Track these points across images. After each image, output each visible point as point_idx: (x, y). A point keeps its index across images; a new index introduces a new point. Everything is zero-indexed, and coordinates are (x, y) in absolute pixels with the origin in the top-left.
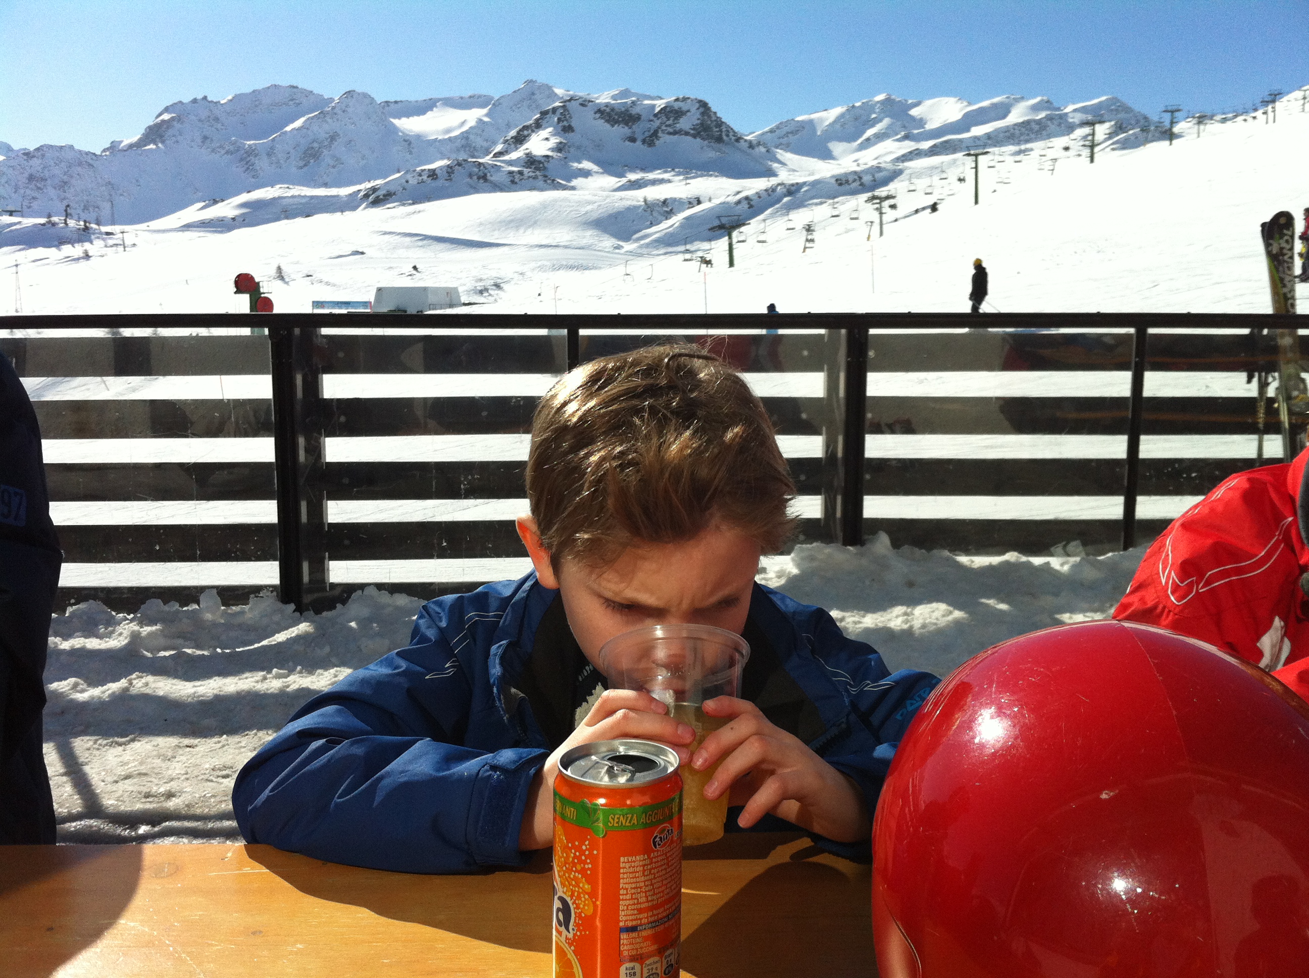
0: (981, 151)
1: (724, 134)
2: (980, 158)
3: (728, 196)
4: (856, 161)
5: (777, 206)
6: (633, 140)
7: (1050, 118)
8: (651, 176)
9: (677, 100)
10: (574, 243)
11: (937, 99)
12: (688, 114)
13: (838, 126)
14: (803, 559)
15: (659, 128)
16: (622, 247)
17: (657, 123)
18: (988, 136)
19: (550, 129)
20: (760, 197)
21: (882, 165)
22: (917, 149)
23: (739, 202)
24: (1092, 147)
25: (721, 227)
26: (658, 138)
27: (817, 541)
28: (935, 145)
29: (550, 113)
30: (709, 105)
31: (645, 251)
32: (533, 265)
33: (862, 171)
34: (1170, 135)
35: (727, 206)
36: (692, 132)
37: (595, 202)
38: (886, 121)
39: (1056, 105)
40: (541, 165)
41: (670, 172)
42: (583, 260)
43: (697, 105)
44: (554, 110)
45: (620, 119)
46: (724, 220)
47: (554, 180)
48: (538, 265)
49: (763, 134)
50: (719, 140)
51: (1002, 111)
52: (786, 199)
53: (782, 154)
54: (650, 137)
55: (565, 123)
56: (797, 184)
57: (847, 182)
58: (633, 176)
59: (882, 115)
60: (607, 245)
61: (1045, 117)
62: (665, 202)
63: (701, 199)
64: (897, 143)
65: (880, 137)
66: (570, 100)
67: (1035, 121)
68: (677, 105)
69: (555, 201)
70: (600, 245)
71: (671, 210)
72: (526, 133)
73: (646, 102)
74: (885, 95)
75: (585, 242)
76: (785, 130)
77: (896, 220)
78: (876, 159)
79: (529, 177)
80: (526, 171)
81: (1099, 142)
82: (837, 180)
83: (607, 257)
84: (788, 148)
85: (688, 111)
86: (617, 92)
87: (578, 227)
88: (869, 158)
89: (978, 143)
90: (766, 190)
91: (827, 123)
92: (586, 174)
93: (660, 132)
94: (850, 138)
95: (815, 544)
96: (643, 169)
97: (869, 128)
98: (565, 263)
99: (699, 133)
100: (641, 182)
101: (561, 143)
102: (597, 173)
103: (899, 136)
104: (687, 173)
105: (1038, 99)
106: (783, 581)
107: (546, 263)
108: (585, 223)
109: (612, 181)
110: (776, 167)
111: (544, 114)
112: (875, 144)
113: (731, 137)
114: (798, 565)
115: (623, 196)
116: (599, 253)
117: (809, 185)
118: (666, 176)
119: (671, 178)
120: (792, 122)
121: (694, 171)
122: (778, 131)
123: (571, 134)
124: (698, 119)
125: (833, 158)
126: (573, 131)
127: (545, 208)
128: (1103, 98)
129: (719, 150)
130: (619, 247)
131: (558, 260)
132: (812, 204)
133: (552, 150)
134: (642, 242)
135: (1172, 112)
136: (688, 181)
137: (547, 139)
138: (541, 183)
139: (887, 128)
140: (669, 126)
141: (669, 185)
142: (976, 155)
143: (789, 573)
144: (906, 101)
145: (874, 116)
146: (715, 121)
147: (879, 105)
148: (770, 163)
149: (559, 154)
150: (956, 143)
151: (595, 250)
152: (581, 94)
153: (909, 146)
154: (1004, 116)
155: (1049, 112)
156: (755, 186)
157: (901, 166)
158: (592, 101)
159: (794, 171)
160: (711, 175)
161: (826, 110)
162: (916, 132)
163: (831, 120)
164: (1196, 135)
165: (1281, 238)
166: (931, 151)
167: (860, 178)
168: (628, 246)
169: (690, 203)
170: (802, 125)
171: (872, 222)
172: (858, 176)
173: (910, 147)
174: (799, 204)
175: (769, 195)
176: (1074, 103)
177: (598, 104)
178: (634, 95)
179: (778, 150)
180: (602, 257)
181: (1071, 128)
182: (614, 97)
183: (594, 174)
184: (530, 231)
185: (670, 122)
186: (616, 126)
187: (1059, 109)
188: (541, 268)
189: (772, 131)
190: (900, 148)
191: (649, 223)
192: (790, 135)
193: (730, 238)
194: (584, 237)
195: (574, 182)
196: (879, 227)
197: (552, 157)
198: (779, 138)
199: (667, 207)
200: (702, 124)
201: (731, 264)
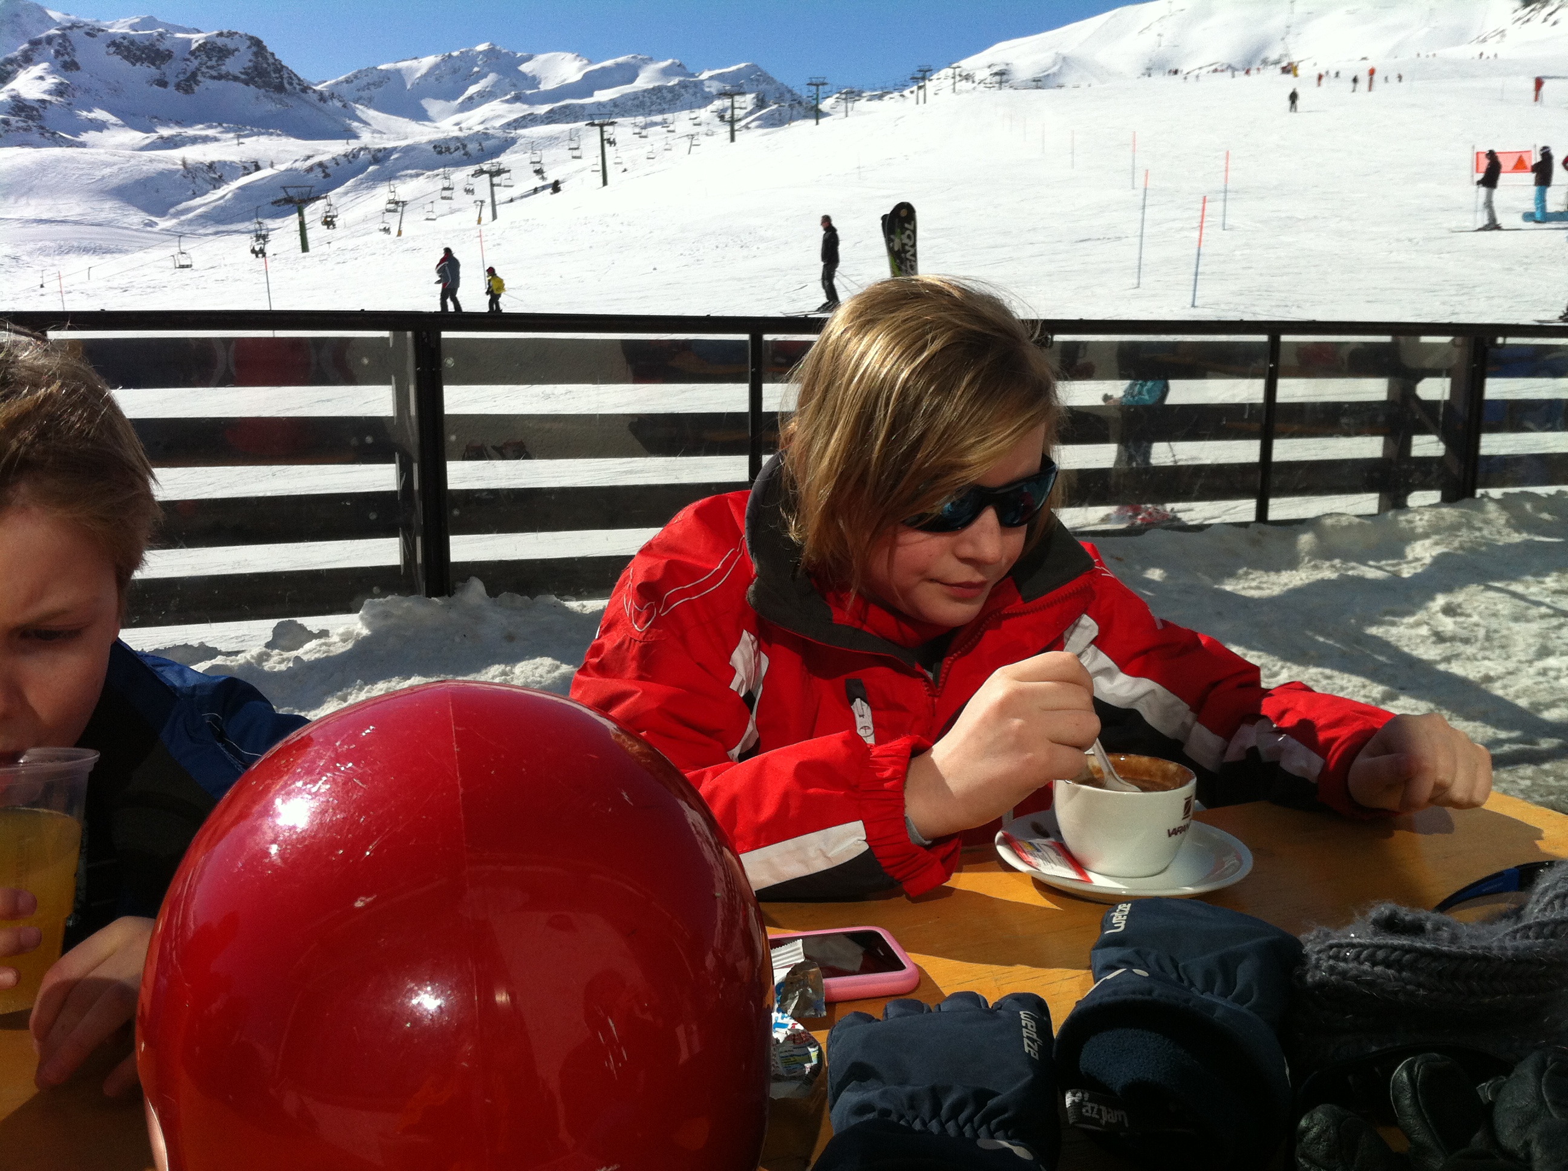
0: (606, 121)
1: (285, 82)
2: (606, 128)
3: (296, 161)
4: (457, 124)
5: (360, 176)
6: (162, 83)
7: (683, 85)
8: (191, 132)
9: (221, 34)
10: (89, 218)
11: (552, 54)
12: (236, 53)
13: (432, 79)
14: (374, 616)
15: (198, 69)
16: (156, 224)
17: (196, 63)
18: (614, 103)
19: (45, 65)
20: (337, 164)
21: (490, 131)
22: (531, 114)
23: (310, 169)
24: (732, 122)
25: (289, 200)
26: (197, 83)
27: (393, 594)
28: (552, 110)
29: (44, 43)
30: (265, 43)
31: (186, 229)
32: (30, 246)
33: (466, 138)
34: (817, 114)
35: (295, 173)
36: (243, 77)
37: (114, 164)
38: (492, 77)
39: (690, 70)
40: (35, 113)
41: (216, 127)
42: (101, 239)
43: (248, 43)
44: (50, 40)
45: (144, 56)
46: (292, 192)
47: (54, 133)
48: (38, 247)
49: (337, 84)
50: (280, 88)
51: (628, 73)
52: (371, 168)
53: (361, 110)
54: (187, 80)
55: (66, 58)
56: (385, 149)
57: (448, 149)
58: (166, 132)
59: (486, 69)
60: (135, 221)
61: (678, 84)
62: (211, 166)
63: (260, 163)
64: (506, 106)
65: (485, 97)
66: (70, 28)
67: (666, 87)
68: (220, 42)
69: (58, 161)
70: (125, 220)
71: (220, 177)
72: (9, 68)
73: (179, 35)
74: (488, 44)
75: (103, 216)
76: (365, 81)
77: (512, 200)
78: (482, 123)
79: (18, 128)
80: (13, 119)
81: (739, 117)
82: (435, 147)
83: (134, 236)
84: (370, 103)
85: (237, 50)
86: (137, 20)
87: (93, 196)
88: (473, 121)
89: (603, 111)
90: (345, 156)
91: (418, 75)
92: (100, 126)
93: (199, 74)
94: (450, 95)
95: (389, 598)
96: (179, 123)
97: (471, 84)
98: (76, 244)
99: (252, 79)
100: (178, 139)
101: (62, 84)
102: (116, 125)
103: (508, 97)
104: (240, 129)
105: (669, 61)
106: (349, 645)
107: (47, 243)
108: (102, 191)
109: (137, 137)
110: (357, 127)
111: (35, 43)
112: (479, 105)
113: (295, 85)
114: (368, 625)
115: (153, 157)
116: (125, 232)
117: (400, 151)
118: (211, 132)
119: (218, 135)
120: (374, 71)
121: (248, 128)
122: (356, 82)
123: (75, 74)
124: (250, 61)
125: (429, 119)
126: (78, 68)
127: (44, 170)
128: (742, 65)
129: (281, 102)
130: (151, 224)
131: (65, 240)
132: (406, 175)
133: (50, 92)
134: (183, 218)
135: (817, 85)
136: (241, 140)
137: (41, 78)
138: (35, 136)
139: (493, 86)
140: (212, 67)
141: (216, 144)
142: (601, 126)
143: (358, 634)
144: (515, 54)
145: (476, 69)
146: (273, 64)
147: (481, 56)
148: (348, 122)
149: (59, 99)
150: (577, 109)
151: (118, 227)
152: (87, 20)
153: (520, 110)
154: (631, 80)
155: (682, 79)
156: (331, 149)
157: (513, 133)
158: (103, 31)
159: (381, 132)
160: (271, 134)
161: (416, 58)
162: (528, 92)
163: (423, 71)
164: (844, 114)
165: (903, 233)
166: (547, 118)
167: (464, 146)
168: (164, 223)
169: (245, 168)
170: (387, 76)
171: (482, 202)
172: (461, 143)
173: (524, 110)
174: (389, 176)
175: (350, 162)
176: (709, 70)
177: (115, 34)
178: (161, 25)
179: (357, 106)
180: (130, 236)
181: (708, 99)
182: (133, 27)
183: (111, 127)
184: (23, 201)
185: (213, 63)
186: (138, 65)
187: (693, 75)
188: (43, 251)
189: (348, 81)
190: (510, 112)
191: (190, 193)
192: (372, 88)
193: (301, 214)
194: (102, 210)
195: (84, 137)
196: (490, 208)
197: (50, 102)
198: (358, 90)
199: (215, 173)
200: (256, 68)
201: (305, 248)
